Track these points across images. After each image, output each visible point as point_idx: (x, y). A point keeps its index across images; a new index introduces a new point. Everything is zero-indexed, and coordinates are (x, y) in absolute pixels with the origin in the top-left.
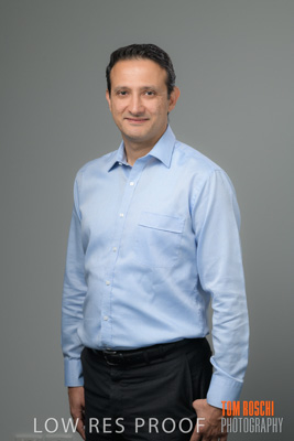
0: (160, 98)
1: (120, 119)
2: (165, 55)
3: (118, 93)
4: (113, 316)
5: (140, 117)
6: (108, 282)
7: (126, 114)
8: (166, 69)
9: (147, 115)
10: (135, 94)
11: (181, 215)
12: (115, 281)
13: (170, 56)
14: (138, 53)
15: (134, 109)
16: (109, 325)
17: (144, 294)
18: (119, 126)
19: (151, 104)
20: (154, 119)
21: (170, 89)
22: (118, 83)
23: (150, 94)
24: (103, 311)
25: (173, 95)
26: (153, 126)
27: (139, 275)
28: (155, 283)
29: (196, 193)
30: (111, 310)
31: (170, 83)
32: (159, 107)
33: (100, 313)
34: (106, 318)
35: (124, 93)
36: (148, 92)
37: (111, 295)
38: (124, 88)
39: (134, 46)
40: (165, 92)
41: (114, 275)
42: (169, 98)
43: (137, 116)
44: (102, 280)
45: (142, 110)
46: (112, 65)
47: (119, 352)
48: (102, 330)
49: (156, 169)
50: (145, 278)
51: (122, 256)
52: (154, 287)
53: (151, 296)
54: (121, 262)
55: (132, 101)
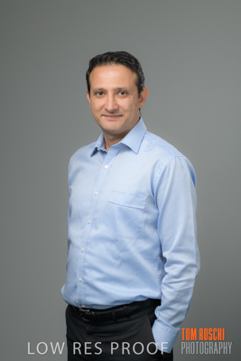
0: (132, 97)
1: (98, 115)
2: (136, 61)
3: (96, 93)
4: (85, 278)
5: (114, 113)
6: (83, 249)
7: (103, 111)
8: (137, 72)
9: (121, 111)
10: (110, 94)
11: (144, 194)
12: (89, 249)
13: (140, 60)
14: (112, 59)
15: (110, 107)
16: (83, 285)
17: (113, 261)
18: (98, 121)
19: (124, 102)
20: (126, 115)
21: (140, 89)
22: (96, 85)
23: (123, 93)
24: (78, 273)
25: (143, 94)
26: (126, 121)
27: (108, 244)
28: (122, 251)
29: (158, 175)
30: (85, 273)
31: (140, 84)
32: (131, 105)
33: (75, 274)
34: (80, 279)
35: (101, 93)
36: (121, 92)
37: (85, 260)
38: (101, 89)
39: (109, 54)
40: (136, 92)
41: (87, 244)
42: (139, 96)
43: (112, 112)
44: (78, 248)
45: (116, 107)
46: (90, 70)
47: (92, 310)
48: (78, 290)
49: (126, 154)
50: (113, 247)
51: (96, 228)
52: (121, 255)
53: (118, 262)
54: (94, 232)
55: (107, 100)
